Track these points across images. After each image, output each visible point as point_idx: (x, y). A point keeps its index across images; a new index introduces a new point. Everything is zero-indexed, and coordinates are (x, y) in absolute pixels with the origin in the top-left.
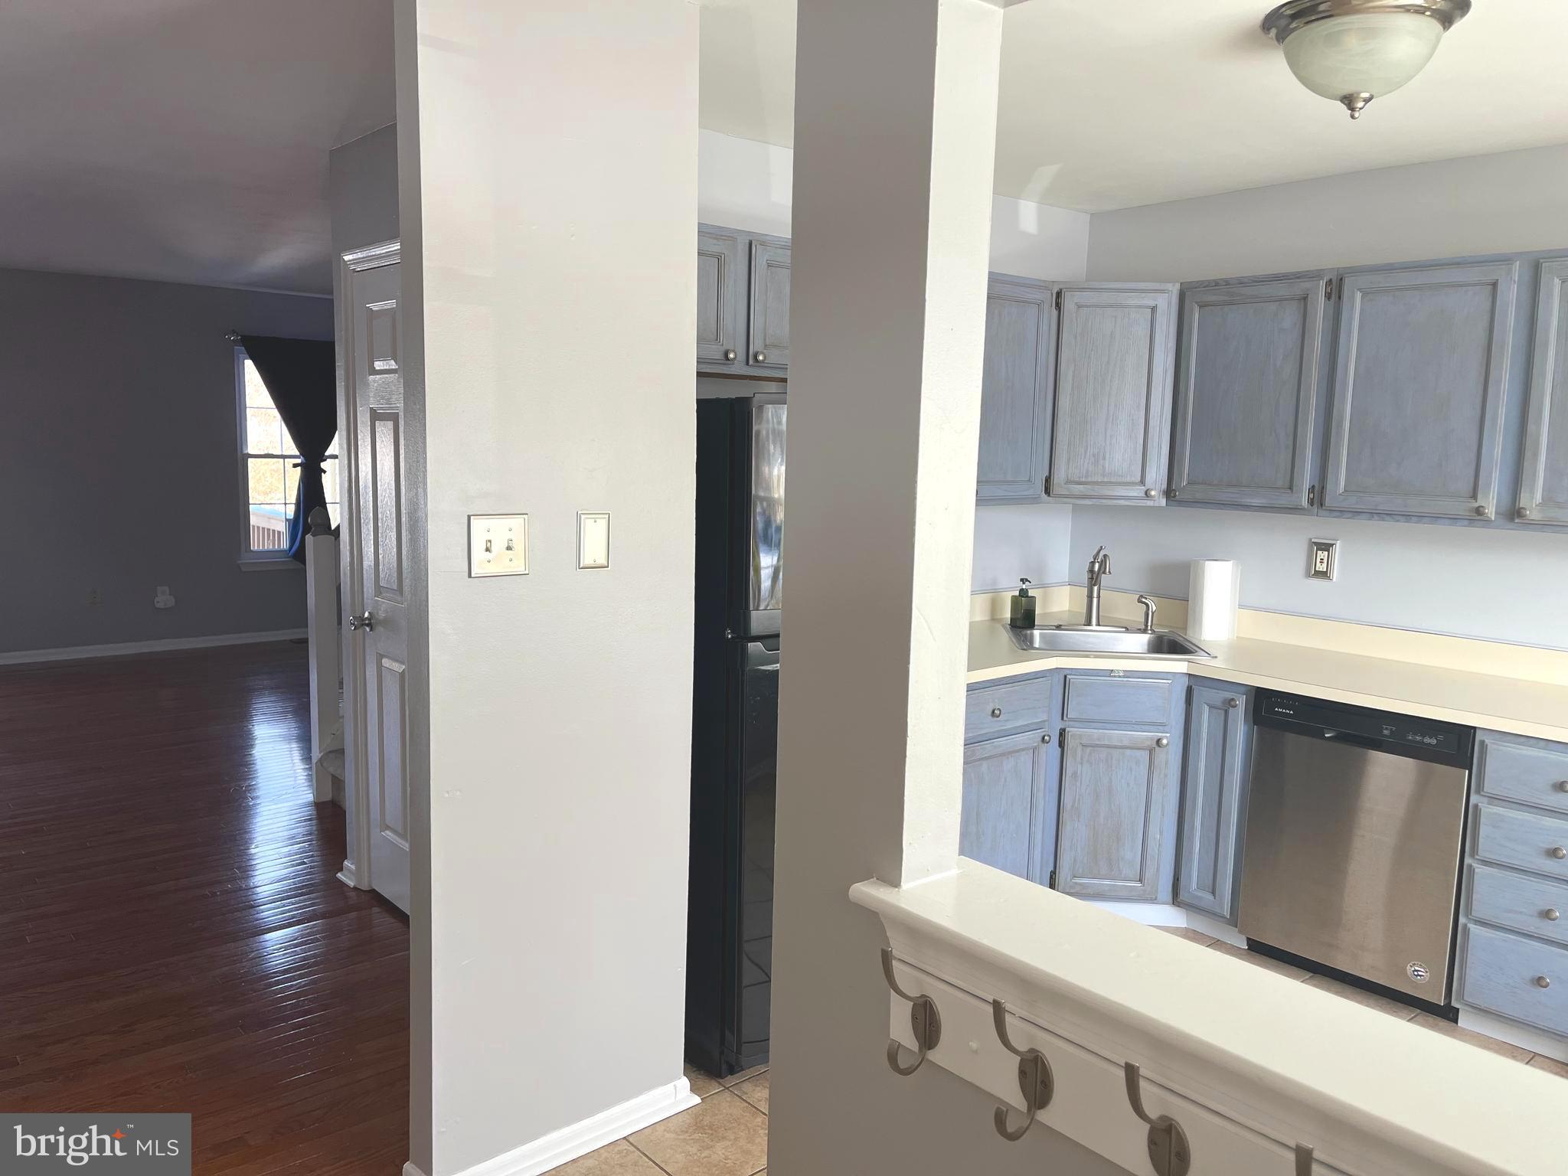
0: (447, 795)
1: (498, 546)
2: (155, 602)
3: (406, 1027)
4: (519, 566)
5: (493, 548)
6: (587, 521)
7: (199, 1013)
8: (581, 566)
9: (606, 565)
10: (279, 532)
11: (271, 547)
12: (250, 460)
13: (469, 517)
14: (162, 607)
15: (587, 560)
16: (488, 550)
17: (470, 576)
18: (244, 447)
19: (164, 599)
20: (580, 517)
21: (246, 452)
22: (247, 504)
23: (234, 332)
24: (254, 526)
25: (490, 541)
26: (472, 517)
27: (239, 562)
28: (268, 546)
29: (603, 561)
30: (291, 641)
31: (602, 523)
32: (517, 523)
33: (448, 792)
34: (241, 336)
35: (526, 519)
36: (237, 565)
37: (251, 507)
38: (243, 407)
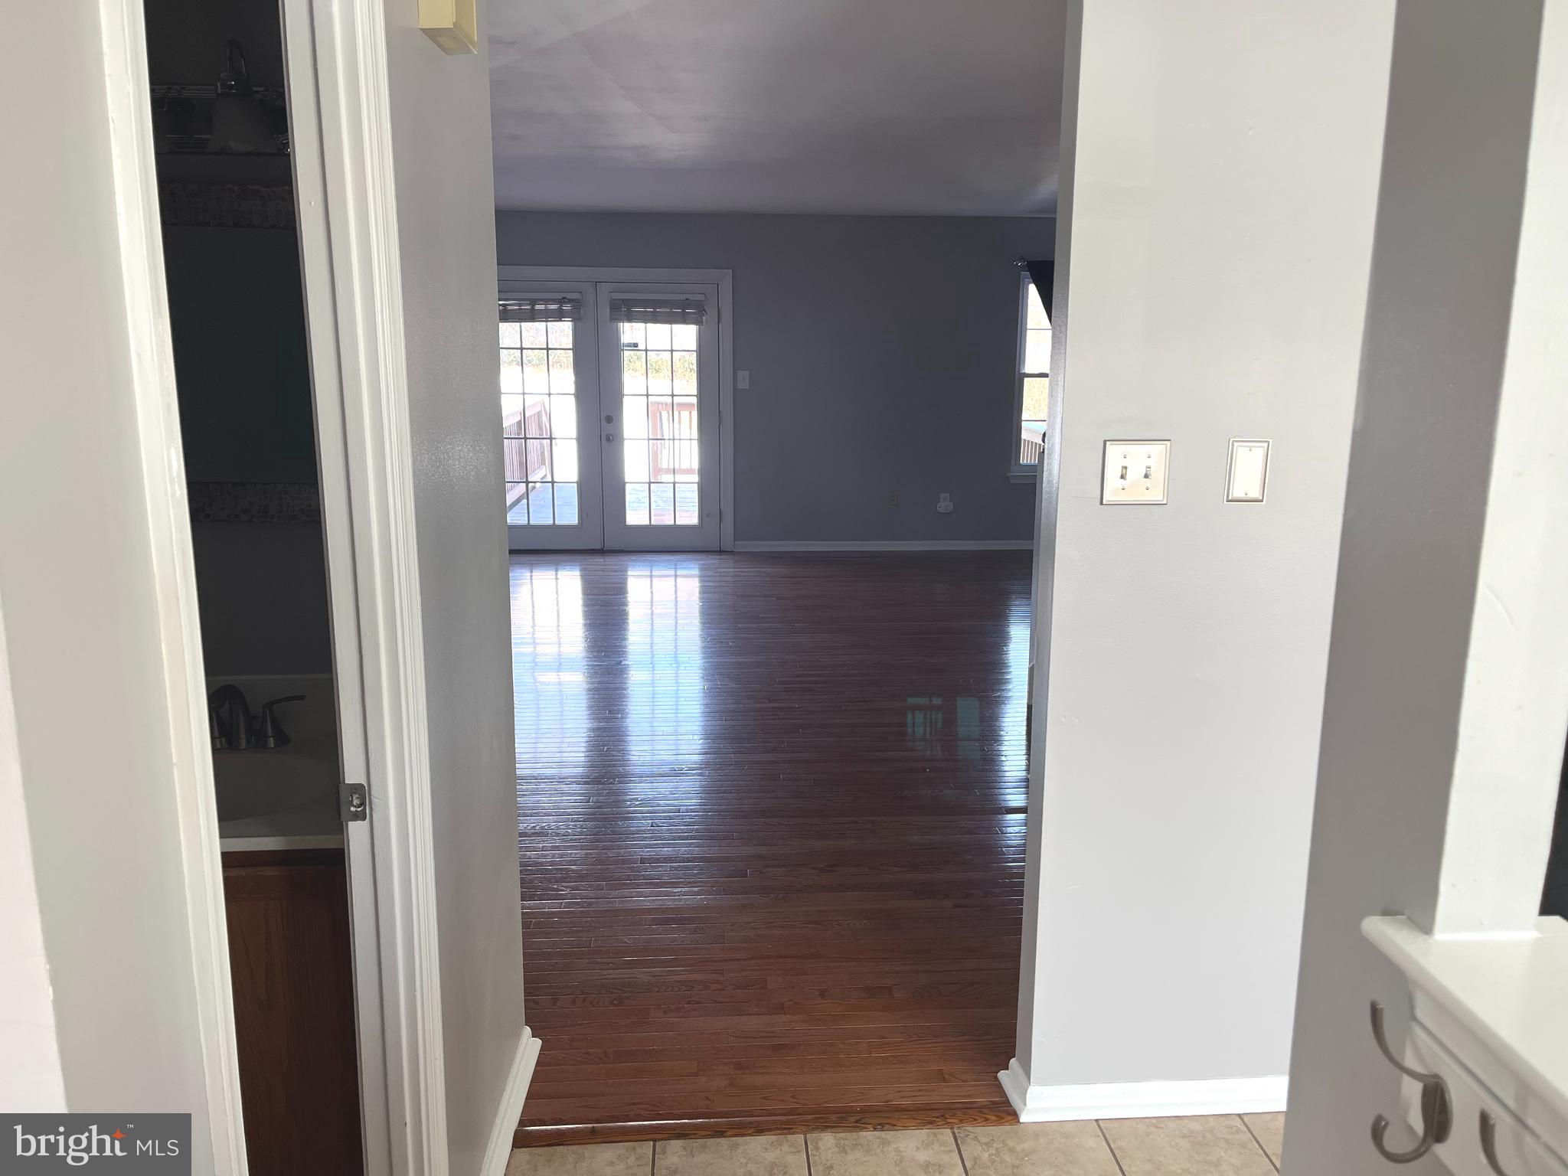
0: (1064, 720)
1: (1135, 473)
2: (938, 506)
3: (1019, 932)
4: (1157, 495)
5: (1128, 476)
6: (1239, 449)
7: (888, 870)
8: (1230, 498)
9: (1261, 498)
12: (1026, 379)
13: (1105, 442)
14: (943, 512)
15: (1237, 492)
16: (1123, 477)
17: (1102, 503)
18: (1021, 367)
19: (944, 505)
20: (1233, 445)
21: (1023, 372)
22: (1019, 420)
23: (1022, 259)
24: (1025, 440)
25: (1126, 468)
26: (1108, 443)
27: (1011, 474)
29: (1256, 495)
31: (1259, 452)
32: (1158, 450)
33: (1065, 717)
34: (1026, 261)
35: (1169, 446)
36: (1008, 477)
37: (1023, 424)
38: (1024, 330)
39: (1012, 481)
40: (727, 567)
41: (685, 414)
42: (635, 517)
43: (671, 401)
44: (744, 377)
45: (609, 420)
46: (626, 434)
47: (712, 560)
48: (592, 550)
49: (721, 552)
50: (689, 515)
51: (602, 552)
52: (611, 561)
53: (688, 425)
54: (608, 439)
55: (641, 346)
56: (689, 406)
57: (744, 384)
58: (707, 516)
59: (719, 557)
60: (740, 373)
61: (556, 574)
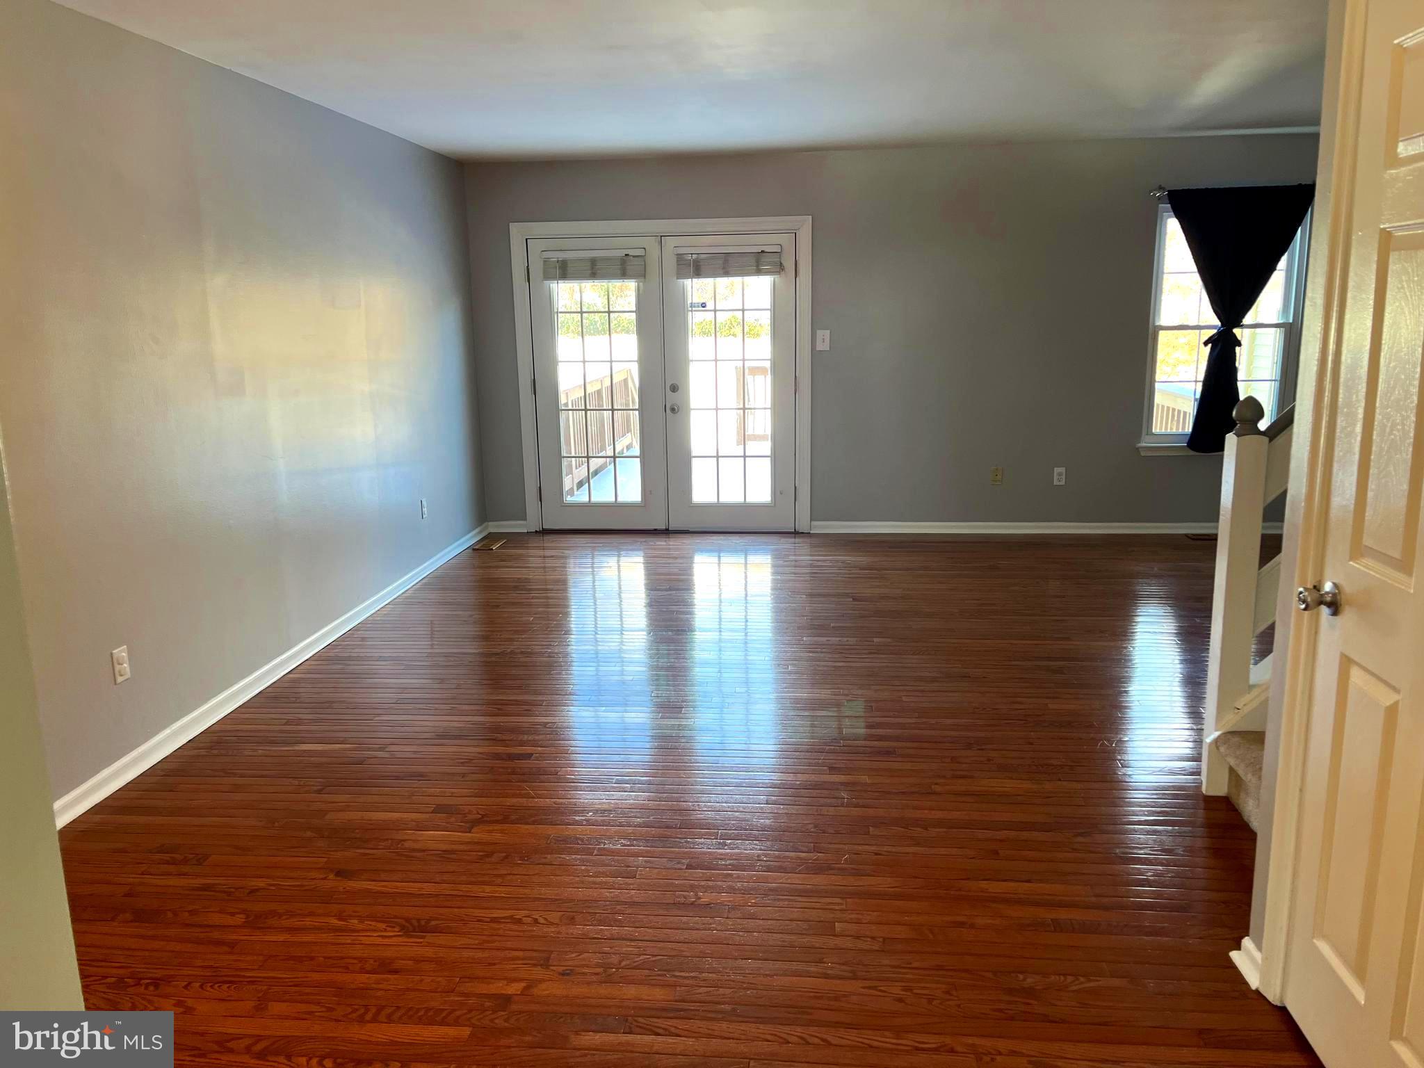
10: (1185, 413)
11: (1174, 430)
12: (1161, 333)
18: (1156, 318)
21: (1157, 324)
22: (1153, 381)
23: (1161, 188)
24: (1158, 405)
27: (1139, 445)
28: (1173, 429)
30: (1187, 535)
34: (1168, 191)
36: (1138, 449)
37: (1157, 385)
38: (1161, 272)
39: (1143, 454)
40: (804, 554)
41: (760, 379)
42: (702, 492)
43: (742, 365)
44: (824, 336)
45: (674, 389)
46: (693, 404)
47: (786, 544)
48: (655, 530)
49: (796, 533)
50: (760, 491)
51: (666, 532)
52: (674, 543)
53: (762, 390)
54: (673, 410)
55: (710, 306)
56: (761, 370)
57: (823, 343)
58: (781, 493)
59: (793, 540)
60: (820, 333)
61: (618, 561)
